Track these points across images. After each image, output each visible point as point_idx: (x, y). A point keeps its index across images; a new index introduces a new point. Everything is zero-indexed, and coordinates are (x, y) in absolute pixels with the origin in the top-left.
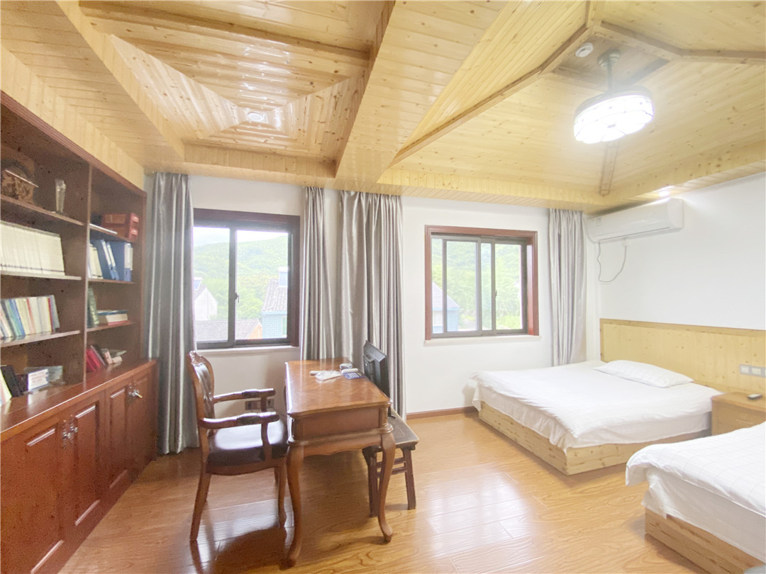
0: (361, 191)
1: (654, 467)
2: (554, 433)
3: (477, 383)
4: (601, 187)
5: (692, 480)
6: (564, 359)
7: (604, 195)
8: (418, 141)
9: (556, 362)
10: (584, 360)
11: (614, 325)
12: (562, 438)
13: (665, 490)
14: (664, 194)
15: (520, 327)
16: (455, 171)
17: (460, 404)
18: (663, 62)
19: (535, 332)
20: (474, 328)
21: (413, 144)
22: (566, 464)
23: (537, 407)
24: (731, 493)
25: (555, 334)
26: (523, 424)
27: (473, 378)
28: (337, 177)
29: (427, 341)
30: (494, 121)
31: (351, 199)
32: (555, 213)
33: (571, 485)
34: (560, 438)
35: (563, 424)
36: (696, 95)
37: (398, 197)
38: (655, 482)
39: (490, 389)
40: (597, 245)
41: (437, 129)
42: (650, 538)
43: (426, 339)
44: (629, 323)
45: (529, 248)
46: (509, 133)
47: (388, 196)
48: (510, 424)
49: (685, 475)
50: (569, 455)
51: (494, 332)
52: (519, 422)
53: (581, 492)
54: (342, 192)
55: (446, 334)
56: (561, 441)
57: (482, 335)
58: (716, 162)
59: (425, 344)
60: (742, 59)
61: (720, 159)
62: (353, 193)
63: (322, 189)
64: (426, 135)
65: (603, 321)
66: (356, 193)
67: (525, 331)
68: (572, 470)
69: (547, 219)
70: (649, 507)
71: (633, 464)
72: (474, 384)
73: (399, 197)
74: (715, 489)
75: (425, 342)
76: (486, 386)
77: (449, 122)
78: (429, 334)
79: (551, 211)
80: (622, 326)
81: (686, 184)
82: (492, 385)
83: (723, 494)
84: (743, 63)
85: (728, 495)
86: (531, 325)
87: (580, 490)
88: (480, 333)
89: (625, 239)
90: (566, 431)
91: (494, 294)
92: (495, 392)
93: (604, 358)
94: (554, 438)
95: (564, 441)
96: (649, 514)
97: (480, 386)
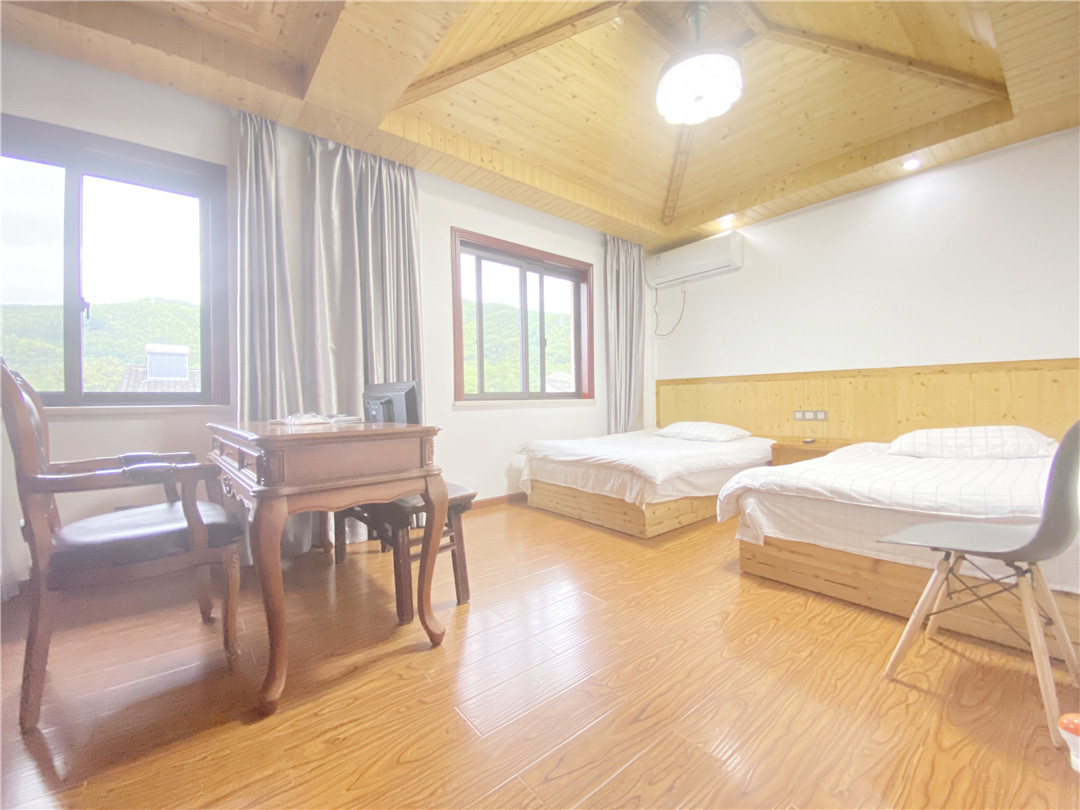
0: (348, 144)
1: (751, 489)
2: (631, 489)
3: (526, 456)
4: (664, 212)
5: (792, 491)
6: (621, 427)
7: (666, 224)
8: (451, 70)
9: (613, 430)
10: (642, 428)
11: (671, 387)
12: (641, 493)
13: (762, 512)
14: (725, 225)
15: (572, 389)
16: (498, 142)
17: (502, 490)
18: (750, 35)
19: (590, 395)
20: (519, 389)
21: (442, 73)
22: (644, 525)
23: (609, 463)
24: (833, 492)
25: (613, 396)
26: (590, 491)
27: (521, 452)
28: (305, 99)
29: (459, 403)
30: (558, 69)
31: (329, 156)
32: (612, 240)
33: (653, 547)
34: (638, 494)
35: (643, 474)
36: (773, 91)
37: (410, 170)
38: (751, 505)
39: (545, 459)
40: (654, 291)
41: (481, 56)
42: (746, 574)
43: (456, 399)
44: (687, 381)
45: (584, 287)
46: (574, 97)
47: (393, 163)
48: (571, 499)
49: (782, 487)
50: (648, 513)
51: (543, 395)
52: (585, 490)
53: (665, 550)
54: (310, 138)
55: (483, 396)
56: (639, 498)
57: (529, 398)
58: (779, 186)
59: (454, 407)
60: (824, 46)
61: (784, 182)
62: (331, 146)
63: (273, 124)
64: (463, 63)
65: (660, 383)
66: (338, 145)
67: (579, 394)
68: (651, 531)
69: (603, 251)
70: (744, 539)
71: (725, 494)
72: (521, 461)
73: (412, 169)
74: (815, 492)
75: (454, 405)
76: (540, 456)
77: (498, 49)
78: (459, 394)
79: (608, 238)
80: (680, 386)
81: (750, 213)
82: (547, 454)
83: (825, 496)
84: (825, 51)
85: (830, 495)
86: (585, 389)
87: (665, 548)
88: (526, 395)
89: (684, 282)
90: (645, 480)
91: (543, 343)
92: (553, 461)
93: (659, 425)
94: (631, 494)
95: (642, 495)
96: (745, 546)
97: (531, 460)
